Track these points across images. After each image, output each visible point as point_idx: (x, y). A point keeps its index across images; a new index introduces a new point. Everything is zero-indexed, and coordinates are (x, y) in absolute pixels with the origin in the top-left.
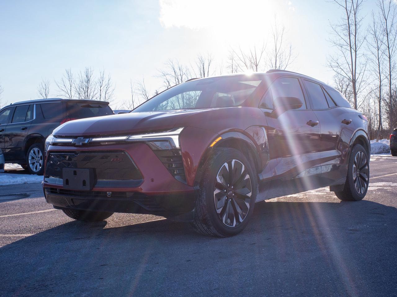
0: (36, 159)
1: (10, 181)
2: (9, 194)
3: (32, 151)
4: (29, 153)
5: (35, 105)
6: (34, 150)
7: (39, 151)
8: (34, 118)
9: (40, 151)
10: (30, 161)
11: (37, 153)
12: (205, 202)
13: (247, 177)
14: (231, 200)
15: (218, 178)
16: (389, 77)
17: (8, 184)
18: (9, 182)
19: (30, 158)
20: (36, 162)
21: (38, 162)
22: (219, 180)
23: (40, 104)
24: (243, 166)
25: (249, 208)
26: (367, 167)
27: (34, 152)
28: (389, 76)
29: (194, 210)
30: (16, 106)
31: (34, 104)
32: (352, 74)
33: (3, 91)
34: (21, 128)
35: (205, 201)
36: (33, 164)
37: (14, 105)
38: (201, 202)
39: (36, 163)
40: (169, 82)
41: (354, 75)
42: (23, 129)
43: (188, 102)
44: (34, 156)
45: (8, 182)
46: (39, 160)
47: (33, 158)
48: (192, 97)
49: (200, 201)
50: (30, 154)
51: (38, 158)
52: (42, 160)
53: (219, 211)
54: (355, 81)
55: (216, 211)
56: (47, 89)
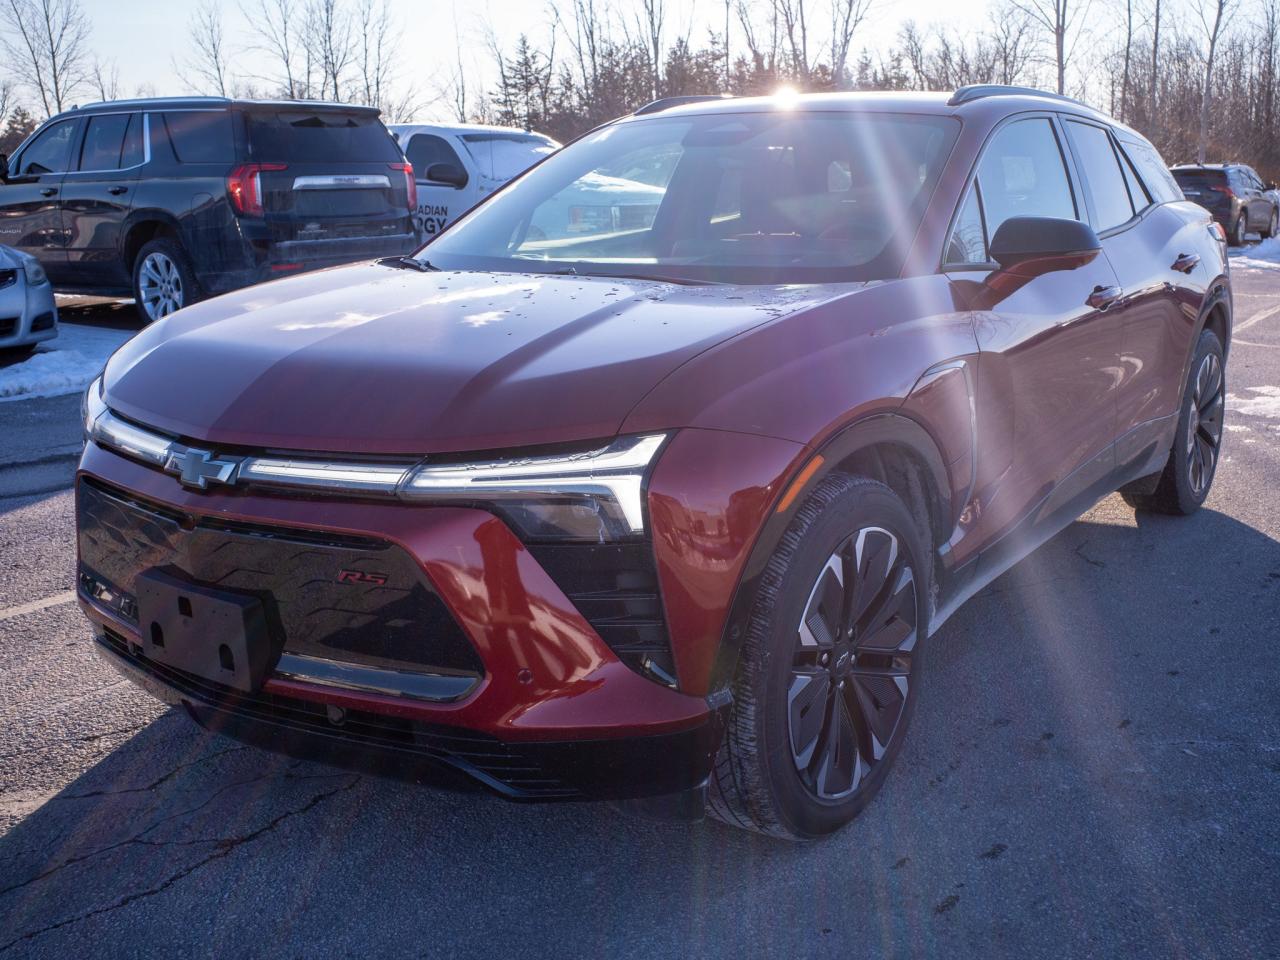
0: (161, 288)
1: (68, 380)
2: (48, 454)
3: (148, 263)
4: (139, 269)
5: (146, 117)
6: (153, 260)
7: (168, 264)
8: (147, 158)
9: (172, 265)
10: (146, 292)
11: (162, 267)
12: (752, 744)
13: (907, 577)
14: (846, 684)
15: (803, 629)
16: (1153, 21)
17: (61, 391)
18: (66, 383)
19: (143, 283)
20: (164, 296)
21: (170, 297)
22: (807, 639)
23: (163, 114)
24: (895, 541)
25: (905, 695)
26: (1220, 401)
27: (155, 266)
28: (1154, 18)
29: (705, 783)
30: (90, 118)
31: (143, 114)
32: (1058, 11)
33: (92, 28)
34: (110, 189)
35: (752, 740)
36: (155, 301)
37: (84, 111)
38: (737, 743)
39: (162, 299)
40: (558, 10)
41: (1061, 13)
42: (115, 193)
43: (606, 65)
44: (157, 278)
45: (61, 385)
46: (172, 291)
47: (152, 284)
48: (617, 47)
49: (731, 736)
50: (143, 271)
51: (169, 283)
52: (181, 292)
53: (803, 761)
54: (1063, 30)
55: (793, 761)
56: (216, 29)
